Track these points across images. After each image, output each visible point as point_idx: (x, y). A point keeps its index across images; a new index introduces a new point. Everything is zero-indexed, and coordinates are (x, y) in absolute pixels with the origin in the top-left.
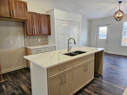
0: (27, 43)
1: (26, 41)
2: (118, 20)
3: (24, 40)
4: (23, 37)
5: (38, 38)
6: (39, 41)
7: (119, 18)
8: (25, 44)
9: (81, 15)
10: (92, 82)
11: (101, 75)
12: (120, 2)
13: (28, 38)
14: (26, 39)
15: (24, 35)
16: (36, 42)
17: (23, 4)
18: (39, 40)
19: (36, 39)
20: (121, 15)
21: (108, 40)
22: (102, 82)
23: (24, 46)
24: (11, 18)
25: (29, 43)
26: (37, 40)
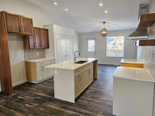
0: (27, 57)
1: (26, 55)
2: (104, 36)
3: (24, 54)
4: (23, 51)
5: (36, 51)
6: (38, 55)
7: (104, 34)
8: (25, 58)
9: (74, 30)
10: (92, 83)
11: (97, 79)
12: (104, 23)
13: (28, 52)
14: (26, 53)
15: (24, 49)
16: (35, 56)
17: (29, 21)
18: (38, 53)
19: (34, 53)
20: (105, 33)
21: (96, 52)
22: (98, 82)
23: (24, 60)
24: (20, 34)
25: (29, 56)
26: (36, 53)
